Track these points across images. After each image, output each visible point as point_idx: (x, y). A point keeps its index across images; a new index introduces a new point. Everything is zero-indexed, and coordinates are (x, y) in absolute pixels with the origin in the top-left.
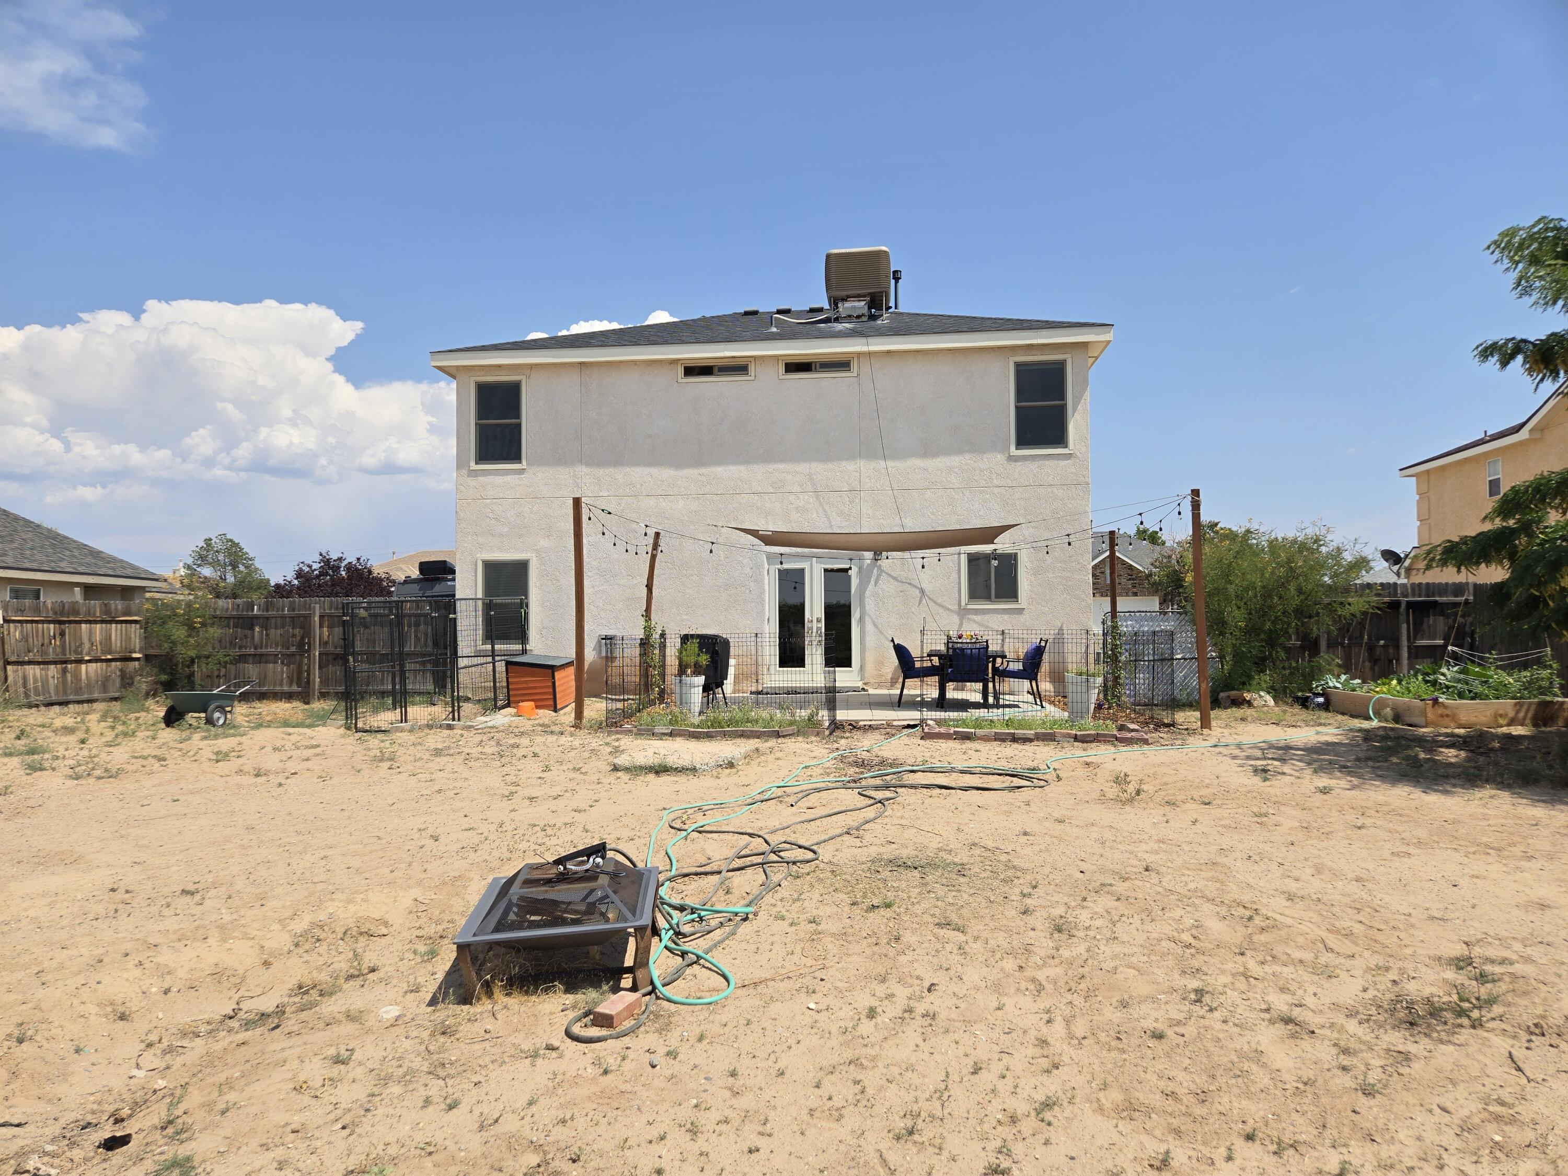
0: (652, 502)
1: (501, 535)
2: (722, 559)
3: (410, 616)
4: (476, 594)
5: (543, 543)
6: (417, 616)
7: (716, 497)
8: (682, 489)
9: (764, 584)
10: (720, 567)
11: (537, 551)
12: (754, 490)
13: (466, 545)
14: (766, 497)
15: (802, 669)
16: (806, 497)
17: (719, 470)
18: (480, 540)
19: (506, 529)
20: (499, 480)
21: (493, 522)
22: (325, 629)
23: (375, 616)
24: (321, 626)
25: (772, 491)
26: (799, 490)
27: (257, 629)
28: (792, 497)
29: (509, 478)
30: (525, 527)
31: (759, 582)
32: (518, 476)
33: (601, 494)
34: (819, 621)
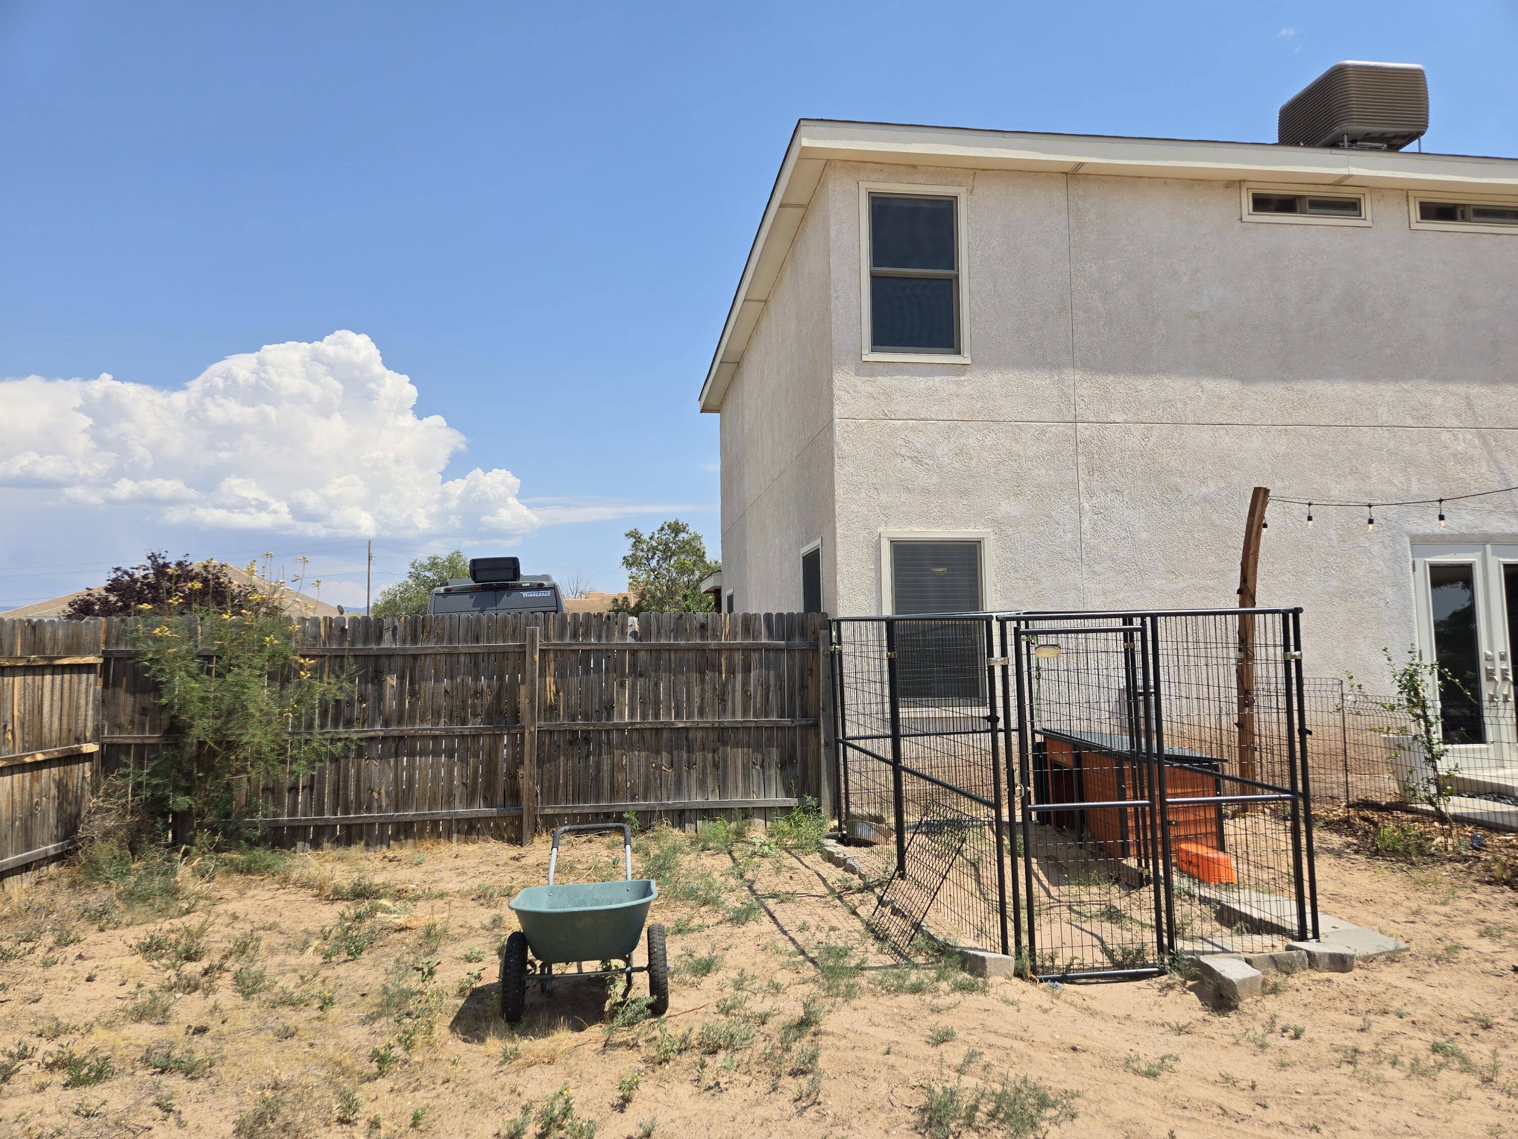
0: (1206, 435)
1: (926, 491)
2: (1334, 543)
3: (731, 650)
4: (880, 606)
5: (1007, 508)
6: (747, 650)
7: (1318, 432)
8: (1258, 414)
9: (1409, 591)
10: (1331, 559)
11: (996, 523)
12: (1380, 423)
13: (855, 507)
14: (1400, 433)
15: (1483, 746)
16: (1469, 437)
17: (1320, 387)
18: (883, 498)
19: (935, 479)
20: (920, 383)
21: (908, 464)
22: (550, 680)
23: (657, 651)
24: (543, 674)
25: (1410, 422)
26: (1456, 423)
27: (392, 681)
28: (1445, 436)
29: (937, 381)
30: (971, 476)
31: (1399, 586)
32: (953, 378)
33: (1112, 417)
34: (1503, 658)
